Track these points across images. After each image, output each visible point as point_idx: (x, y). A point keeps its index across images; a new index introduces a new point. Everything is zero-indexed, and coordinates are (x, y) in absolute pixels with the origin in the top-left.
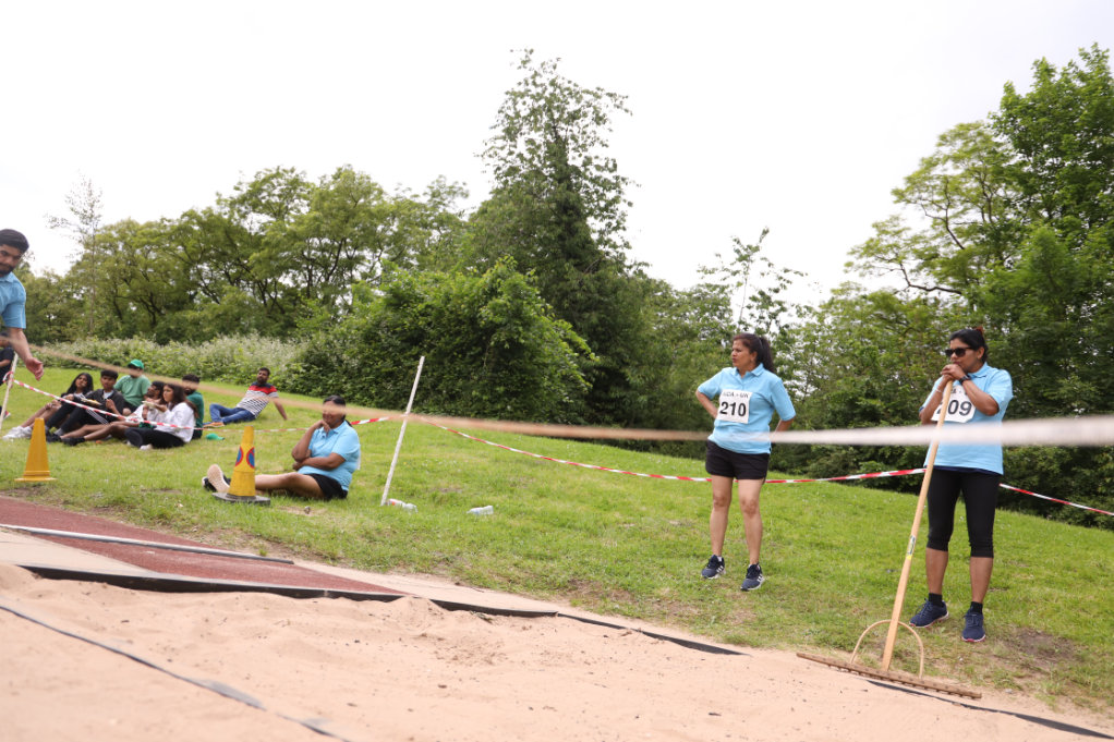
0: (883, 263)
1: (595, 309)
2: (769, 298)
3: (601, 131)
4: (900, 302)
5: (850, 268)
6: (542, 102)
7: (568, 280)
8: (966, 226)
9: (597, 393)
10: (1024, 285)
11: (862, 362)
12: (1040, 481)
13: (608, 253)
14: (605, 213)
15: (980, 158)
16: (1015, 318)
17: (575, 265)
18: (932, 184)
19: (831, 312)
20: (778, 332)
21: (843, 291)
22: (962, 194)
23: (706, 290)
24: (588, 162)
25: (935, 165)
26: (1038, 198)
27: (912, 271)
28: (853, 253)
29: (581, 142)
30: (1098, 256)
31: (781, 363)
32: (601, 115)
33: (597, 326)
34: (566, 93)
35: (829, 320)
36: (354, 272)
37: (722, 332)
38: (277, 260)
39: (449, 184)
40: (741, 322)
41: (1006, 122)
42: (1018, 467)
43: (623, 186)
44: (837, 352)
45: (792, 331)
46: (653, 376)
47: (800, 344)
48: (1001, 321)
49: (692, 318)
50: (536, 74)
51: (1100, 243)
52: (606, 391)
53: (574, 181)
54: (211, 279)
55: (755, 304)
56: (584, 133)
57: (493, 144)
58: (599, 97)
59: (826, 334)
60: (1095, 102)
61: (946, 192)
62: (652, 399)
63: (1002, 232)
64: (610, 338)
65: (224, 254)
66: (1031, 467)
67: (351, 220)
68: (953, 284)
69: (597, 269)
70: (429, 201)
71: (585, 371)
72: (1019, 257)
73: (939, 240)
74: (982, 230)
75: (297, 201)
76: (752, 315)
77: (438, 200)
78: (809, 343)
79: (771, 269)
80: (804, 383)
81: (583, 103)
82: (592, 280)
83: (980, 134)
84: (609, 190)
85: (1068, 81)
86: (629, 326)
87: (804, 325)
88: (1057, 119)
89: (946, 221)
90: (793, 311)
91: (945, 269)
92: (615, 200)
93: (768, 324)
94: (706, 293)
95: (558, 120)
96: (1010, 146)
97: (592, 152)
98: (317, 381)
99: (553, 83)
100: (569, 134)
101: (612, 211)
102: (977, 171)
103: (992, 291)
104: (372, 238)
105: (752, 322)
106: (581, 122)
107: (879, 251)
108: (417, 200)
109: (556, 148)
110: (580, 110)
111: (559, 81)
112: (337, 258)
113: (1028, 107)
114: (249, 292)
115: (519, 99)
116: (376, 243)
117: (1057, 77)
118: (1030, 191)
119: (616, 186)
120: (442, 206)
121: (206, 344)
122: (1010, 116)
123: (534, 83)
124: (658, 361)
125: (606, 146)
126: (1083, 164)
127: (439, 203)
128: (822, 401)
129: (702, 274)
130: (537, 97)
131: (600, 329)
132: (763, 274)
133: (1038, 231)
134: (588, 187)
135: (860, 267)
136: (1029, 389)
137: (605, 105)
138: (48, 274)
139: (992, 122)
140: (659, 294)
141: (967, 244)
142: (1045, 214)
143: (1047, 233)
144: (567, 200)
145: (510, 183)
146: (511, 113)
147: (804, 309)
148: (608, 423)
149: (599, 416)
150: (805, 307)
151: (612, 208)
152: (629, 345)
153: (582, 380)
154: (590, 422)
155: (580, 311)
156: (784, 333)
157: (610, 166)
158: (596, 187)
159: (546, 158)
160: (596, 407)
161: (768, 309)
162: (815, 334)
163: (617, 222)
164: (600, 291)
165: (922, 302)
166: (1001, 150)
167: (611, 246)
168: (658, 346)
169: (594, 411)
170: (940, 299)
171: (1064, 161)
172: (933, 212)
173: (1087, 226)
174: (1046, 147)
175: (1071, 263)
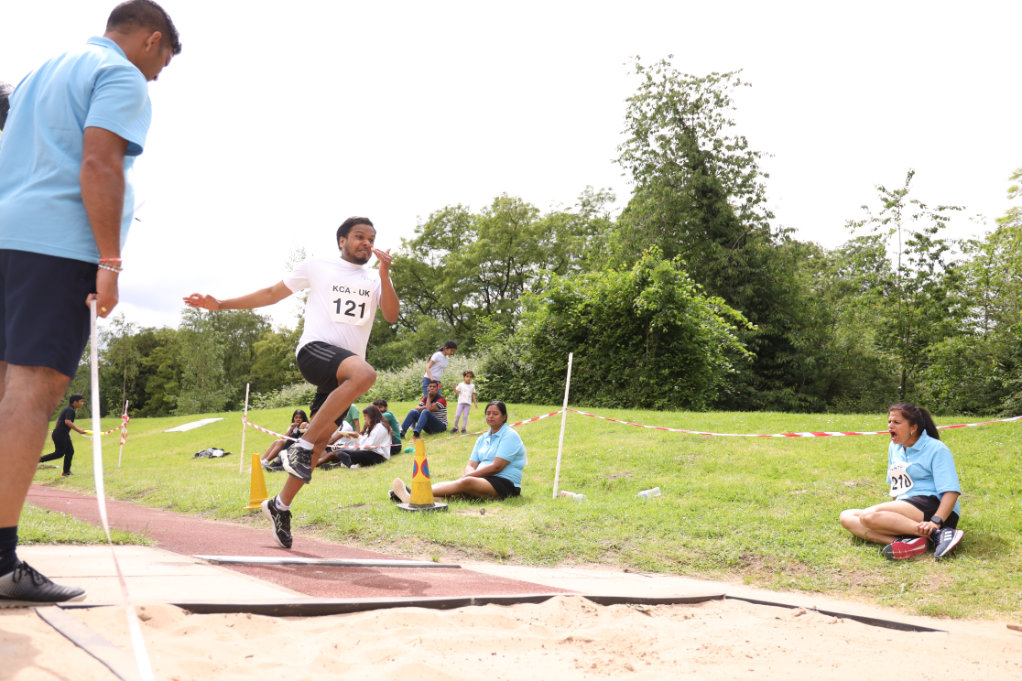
1: (749, 282)
2: (927, 239)
3: (726, 112)
5: (1014, 194)
6: (664, 100)
7: (717, 259)
9: (764, 361)
13: (752, 226)
14: (743, 189)
17: (722, 244)
19: (1001, 242)
20: (943, 272)
21: (1010, 218)
23: (859, 244)
24: (718, 144)
29: (708, 127)
31: (952, 302)
32: (722, 97)
33: (753, 297)
35: (999, 250)
37: (883, 282)
38: (459, 286)
39: (596, 192)
40: (901, 269)
43: (756, 159)
45: (960, 268)
46: (817, 336)
47: (971, 281)
49: (849, 274)
52: (773, 358)
53: (708, 165)
54: (407, 312)
55: (913, 248)
56: (710, 117)
57: (627, 148)
58: (717, 80)
62: (820, 359)
64: (768, 307)
65: (414, 289)
67: (514, 241)
69: (745, 243)
70: (581, 210)
71: (748, 342)
75: (467, 233)
76: (912, 260)
77: (588, 208)
79: (923, 210)
80: (983, 319)
81: (702, 90)
82: (741, 255)
84: (744, 166)
86: (785, 292)
87: (972, 260)
90: (956, 247)
92: (751, 176)
93: (931, 267)
94: (860, 248)
95: (684, 112)
97: (720, 135)
98: (500, 388)
100: (696, 122)
101: (750, 186)
104: (535, 252)
105: (913, 266)
108: (570, 212)
109: (685, 138)
110: (701, 98)
112: (508, 276)
114: (440, 319)
116: (540, 257)
119: (751, 160)
121: (405, 369)
124: (820, 321)
125: (734, 124)
127: (591, 211)
129: (852, 228)
130: (660, 96)
132: (916, 217)
134: (720, 167)
138: (283, 330)
140: (812, 256)
144: (704, 184)
145: (648, 180)
146: (638, 116)
147: (969, 244)
148: (779, 388)
149: (769, 383)
150: (971, 242)
151: (750, 182)
152: (789, 311)
153: (745, 351)
154: (761, 390)
155: (734, 286)
156: (950, 272)
157: (741, 143)
158: (731, 166)
159: (678, 149)
160: (765, 375)
161: (928, 250)
162: (986, 267)
163: (758, 195)
164: (750, 264)
167: (755, 219)
168: (818, 307)
169: (763, 379)
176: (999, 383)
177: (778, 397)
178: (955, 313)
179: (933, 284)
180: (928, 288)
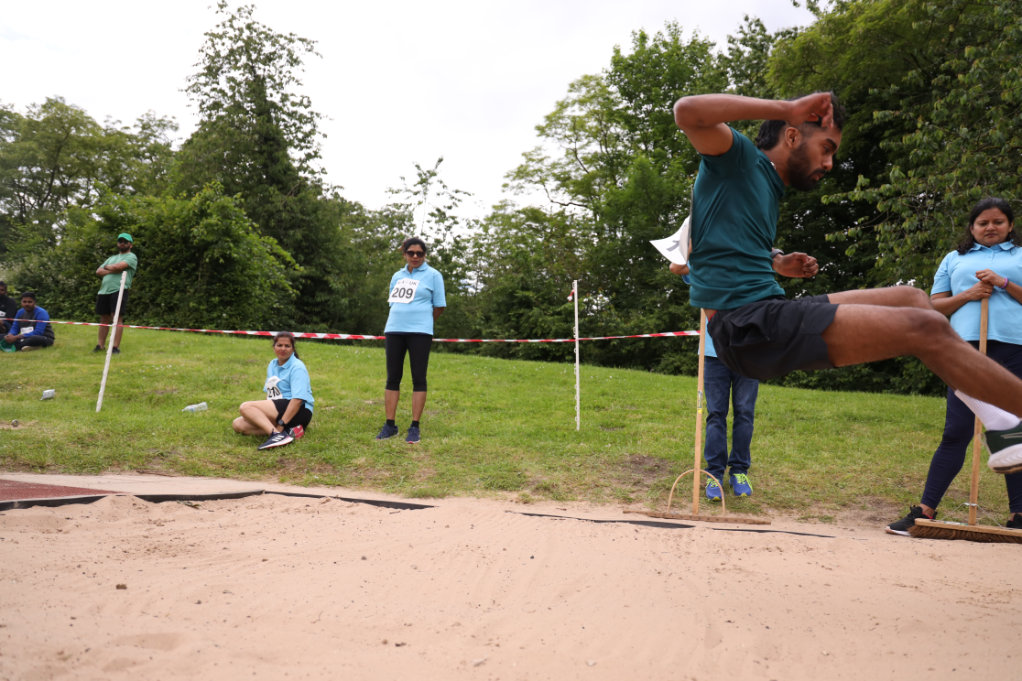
0: (531, 184)
1: (299, 227)
2: (444, 214)
3: (296, 71)
4: (545, 215)
5: (506, 189)
6: (240, 44)
7: (272, 203)
8: (590, 156)
9: (305, 299)
10: (631, 200)
11: (517, 262)
12: (645, 345)
13: (306, 179)
14: (303, 144)
15: (599, 103)
16: (625, 225)
17: (279, 190)
18: (565, 122)
19: (495, 225)
20: (452, 241)
21: (503, 206)
22: (586, 131)
23: (394, 209)
24: (285, 98)
25: (566, 107)
26: (638, 135)
27: (552, 190)
28: (508, 176)
29: (278, 81)
30: (677, 178)
31: (456, 265)
32: (294, 57)
33: (301, 241)
34: (262, 36)
35: (492, 230)
36: (69, 199)
39: (158, 117)
40: (422, 234)
41: (615, 76)
43: (316, 119)
44: (499, 255)
45: (464, 240)
46: (352, 281)
48: (615, 227)
49: (384, 232)
50: (233, 18)
51: (679, 168)
52: (313, 297)
53: (273, 115)
55: (434, 219)
56: (281, 73)
57: (195, 81)
58: (291, 41)
59: (490, 242)
60: (672, 65)
61: (574, 128)
62: (355, 300)
63: (615, 160)
64: (313, 252)
67: (64, 149)
68: (583, 201)
69: (299, 192)
70: (141, 133)
71: (294, 280)
72: (626, 179)
73: (571, 166)
74: (600, 160)
76: (431, 228)
77: (148, 132)
78: (477, 249)
79: (445, 190)
80: (475, 281)
81: (278, 46)
82: (295, 202)
83: (598, 84)
84: (306, 123)
85: (655, 46)
86: (329, 240)
87: (473, 235)
88: (648, 75)
89: (575, 152)
90: (463, 224)
91: (575, 189)
93: (444, 235)
94: (394, 212)
95: (256, 61)
96: (619, 95)
97: (288, 89)
99: (249, 27)
100: (266, 74)
101: (309, 142)
102: (596, 112)
103: (608, 204)
104: (86, 167)
105: (432, 234)
106: (279, 63)
107: (528, 174)
108: (128, 132)
109: (255, 86)
110: (274, 53)
111: (255, 26)
112: (50, 185)
113: (630, 65)
115: (217, 40)
116: (90, 171)
117: (649, 44)
118: (633, 129)
119: (312, 119)
120: (153, 138)
122: (616, 71)
123: (231, 26)
125: (301, 84)
127: (150, 135)
128: (488, 295)
130: (236, 39)
131: (304, 244)
132: (439, 195)
133: (638, 160)
134: (284, 120)
135: (513, 188)
136: (636, 278)
137: (298, 49)
139: (605, 75)
140: (355, 213)
141: (592, 169)
142: (643, 147)
143: (646, 160)
144: (267, 132)
145: (214, 116)
146: (211, 52)
147: (472, 223)
148: (316, 323)
149: (307, 317)
150: (473, 220)
151: (309, 139)
152: (330, 256)
153: (290, 288)
154: (302, 323)
155: (286, 229)
156: (456, 242)
157: (305, 102)
158: (293, 121)
159: (247, 95)
160: (303, 310)
161: (443, 222)
162: (481, 242)
163: (316, 153)
164: (302, 211)
165: (561, 214)
166: (612, 97)
167: (310, 172)
168: (355, 257)
169: (303, 314)
170: (574, 212)
171: (654, 107)
172: (566, 144)
173: (670, 156)
174: (642, 96)
175: (661, 182)
176: (480, 332)
178: (457, 276)
179: (443, 249)
180: (441, 252)
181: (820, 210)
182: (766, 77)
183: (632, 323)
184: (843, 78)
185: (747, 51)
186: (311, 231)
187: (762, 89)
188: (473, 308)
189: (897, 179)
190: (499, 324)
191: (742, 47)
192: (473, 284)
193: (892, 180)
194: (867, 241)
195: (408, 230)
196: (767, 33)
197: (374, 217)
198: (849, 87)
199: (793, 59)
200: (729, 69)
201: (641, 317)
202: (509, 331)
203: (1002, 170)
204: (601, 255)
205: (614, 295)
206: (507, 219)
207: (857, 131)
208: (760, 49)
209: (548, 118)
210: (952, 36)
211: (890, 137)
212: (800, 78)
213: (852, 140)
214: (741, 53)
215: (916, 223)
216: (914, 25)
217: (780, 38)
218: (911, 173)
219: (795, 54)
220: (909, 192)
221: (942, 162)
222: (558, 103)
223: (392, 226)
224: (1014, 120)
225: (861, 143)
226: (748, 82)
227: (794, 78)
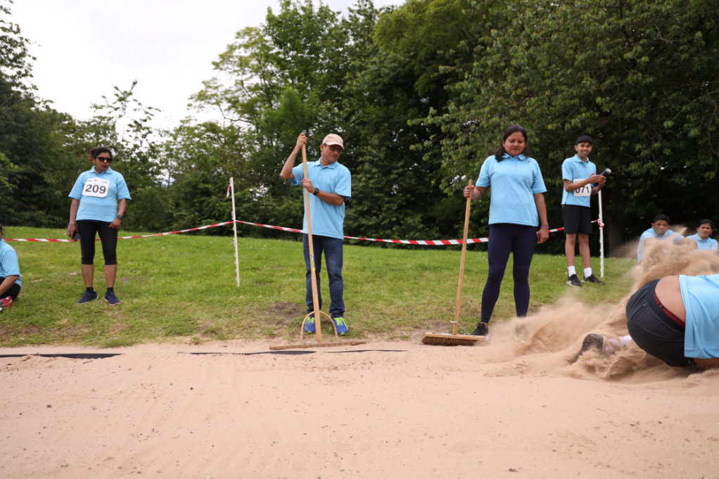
0: (209, 105)
1: (14, 132)
2: (140, 125)
4: (220, 128)
5: (190, 108)
8: (253, 86)
9: (23, 191)
10: (282, 119)
11: (199, 162)
12: (294, 221)
13: (19, 93)
14: (14, 64)
15: (258, 48)
16: (278, 137)
18: (234, 60)
19: (181, 134)
20: (148, 146)
21: (187, 121)
22: (249, 67)
23: (98, 120)
25: (235, 49)
26: (286, 72)
27: (225, 110)
28: (192, 98)
30: (314, 104)
31: (152, 165)
33: (17, 144)
35: (179, 139)
40: (123, 141)
41: (269, 29)
42: (283, 215)
43: (26, 45)
44: (186, 157)
45: (157, 146)
46: (64, 177)
47: (163, 154)
48: (271, 138)
49: (91, 138)
51: (316, 97)
52: (30, 189)
55: (132, 129)
59: (179, 147)
60: (309, 24)
61: (241, 65)
63: (271, 90)
64: (28, 153)
66: (289, 215)
68: (248, 118)
69: (13, 103)
71: (11, 177)
72: (279, 104)
73: (239, 92)
74: (262, 89)
76: (130, 136)
78: (168, 153)
79: (140, 107)
80: (166, 177)
82: (8, 112)
83: (257, 34)
84: (15, 46)
85: (296, 9)
86: (42, 144)
87: (165, 142)
88: (293, 30)
89: (242, 83)
90: (156, 133)
91: (242, 109)
93: (141, 142)
94: (100, 123)
96: (273, 43)
101: (20, 62)
102: (256, 54)
103: (266, 121)
105: (131, 140)
107: (207, 98)
113: (280, 22)
117: (291, 8)
118: (283, 68)
119: (22, 44)
122: (270, 26)
125: (9, 13)
126: (306, 56)
128: (178, 187)
129: (94, 109)
131: (19, 146)
132: (135, 110)
133: (287, 90)
135: (196, 107)
139: (262, 28)
140: (67, 122)
141: (254, 95)
142: (290, 81)
143: (292, 91)
148: (34, 211)
149: (26, 207)
150: (164, 131)
151: (20, 60)
152: (44, 157)
153: (6, 183)
154: (20, 211)
156: (151, 147)
157: (15, 29)
160: (23, 201)
161: (140, 131)
162: (171, 147)
163: (25, 71)
164: (16, 120)
165: (231, 127)
166: (268, 44)
167: (22, 88)
168: (66, 158)
169: (21, 203)
170: (241, 126)
171: (297, 54)
172: (235, 77)
173: (309, 88)
174: (289, 45)
175: (303, 107)
176: (172, 214)
177: (32, 216)
178: (152, 172)
179: (141, 152)
180: (139, 154)
181: (408, 129)
182: (374, 37)
183: (284, 206)
184: (422, 42)
185: (361, 18)
186: (25, 137)
187: (371, 45)
188: (164, 196)
189: (454, 111)
190: (186, 209)
191: (358, 16)
192: (165, 178)
193: (450, 111)
194: (437, 151)
195: (111, 137)
196: (375, 8)
197: (84, 126)
198: (425, 49)
199: (390, 27)
200: (349, 30)
201: (290, 202)
202: (194, 213)
203: (513, 108)
204: (261, 158)
205: (271, 186)
206: (191, 130)
207: (430, 78)
208: (369, 17)
209: (221, 56)
210: (485, 21)
211: (450, 83)
212: (395, 40)
213: (427, 84)
214: (358, 20)
215: (464, 140)
216: (463, 11)
217: (383, 11)
218: (461, 107)
219: (391, 23)
220: (461, 120)
221: (479, 101)
222: (228, 45)
223: (98, 134)
224: (519, 77)
225: (433, 86)
226: (362, 40)
227: (391, 39)
